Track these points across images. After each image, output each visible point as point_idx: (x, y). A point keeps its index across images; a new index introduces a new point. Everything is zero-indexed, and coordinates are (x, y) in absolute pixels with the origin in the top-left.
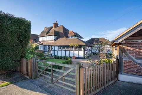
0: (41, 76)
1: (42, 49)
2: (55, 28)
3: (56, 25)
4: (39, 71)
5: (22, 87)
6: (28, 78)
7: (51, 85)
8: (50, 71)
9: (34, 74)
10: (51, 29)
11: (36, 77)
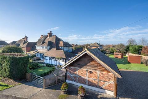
0: (34, 80)
1: (39, 56)
2: (49, 37)
3: (51, 34)
4: (33, 79)
5: (26, 85)
6: (28, 81)
7: (37, 84)
8: (37, 78)
9: (31, 79)
10: (47, 37)
11: (32, 81)
